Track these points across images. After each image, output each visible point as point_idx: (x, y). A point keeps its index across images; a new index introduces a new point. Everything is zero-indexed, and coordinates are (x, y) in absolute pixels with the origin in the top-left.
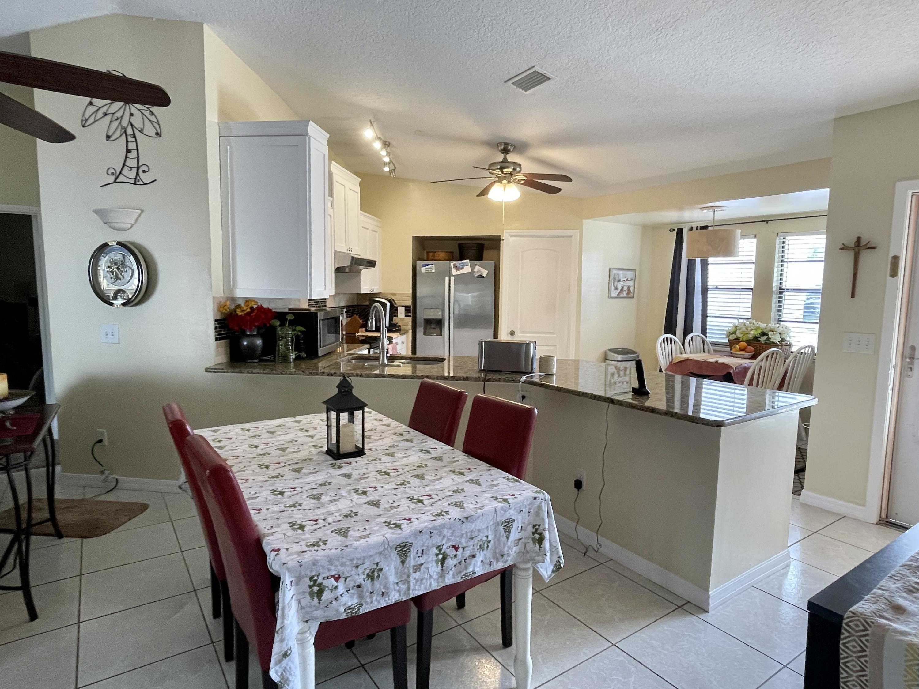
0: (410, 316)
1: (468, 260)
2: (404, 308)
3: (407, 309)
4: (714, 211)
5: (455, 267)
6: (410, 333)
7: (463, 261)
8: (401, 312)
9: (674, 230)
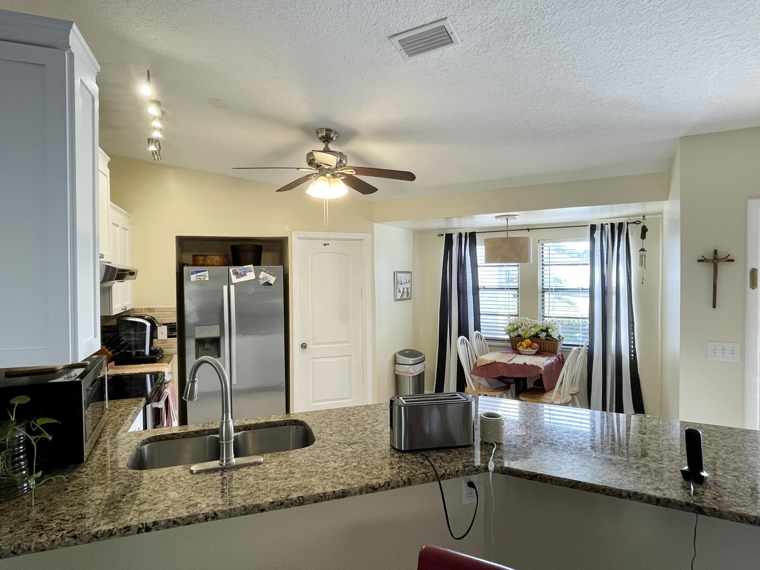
0: (175, 336)
1: (252, 266)
2: (166, 327)
3: (171, 328)
4: (507, 219)
5: (236, 273)
6: (175, 358)
7: (245, 267)
8: (162, 332)
9: (443, 235)
